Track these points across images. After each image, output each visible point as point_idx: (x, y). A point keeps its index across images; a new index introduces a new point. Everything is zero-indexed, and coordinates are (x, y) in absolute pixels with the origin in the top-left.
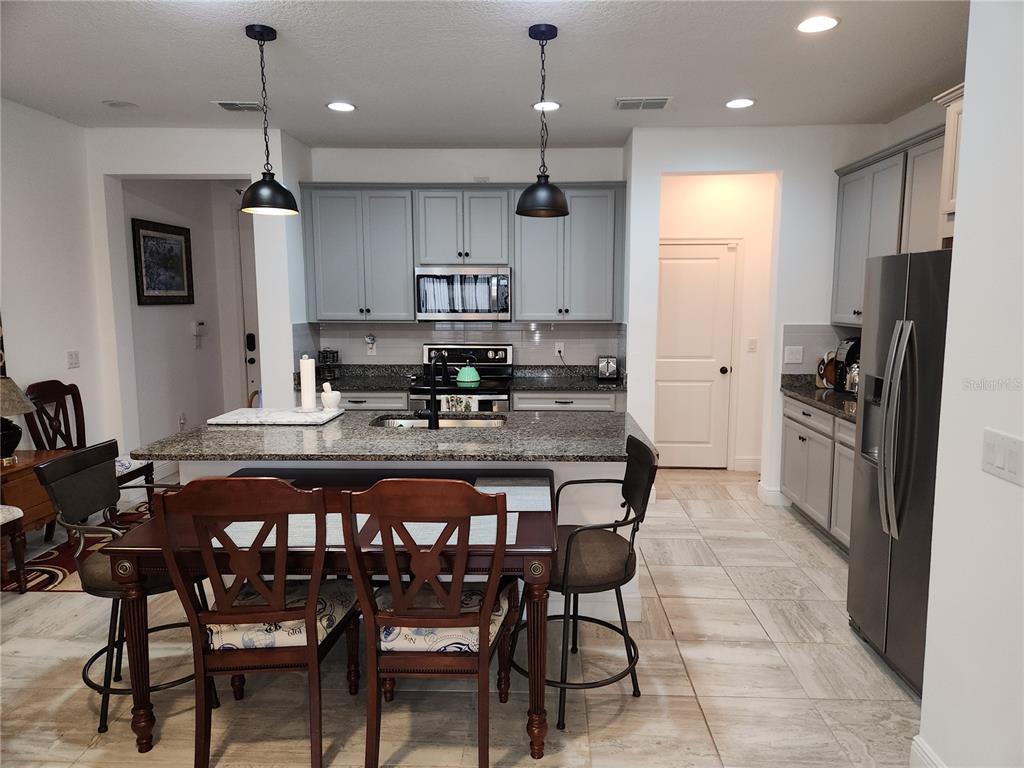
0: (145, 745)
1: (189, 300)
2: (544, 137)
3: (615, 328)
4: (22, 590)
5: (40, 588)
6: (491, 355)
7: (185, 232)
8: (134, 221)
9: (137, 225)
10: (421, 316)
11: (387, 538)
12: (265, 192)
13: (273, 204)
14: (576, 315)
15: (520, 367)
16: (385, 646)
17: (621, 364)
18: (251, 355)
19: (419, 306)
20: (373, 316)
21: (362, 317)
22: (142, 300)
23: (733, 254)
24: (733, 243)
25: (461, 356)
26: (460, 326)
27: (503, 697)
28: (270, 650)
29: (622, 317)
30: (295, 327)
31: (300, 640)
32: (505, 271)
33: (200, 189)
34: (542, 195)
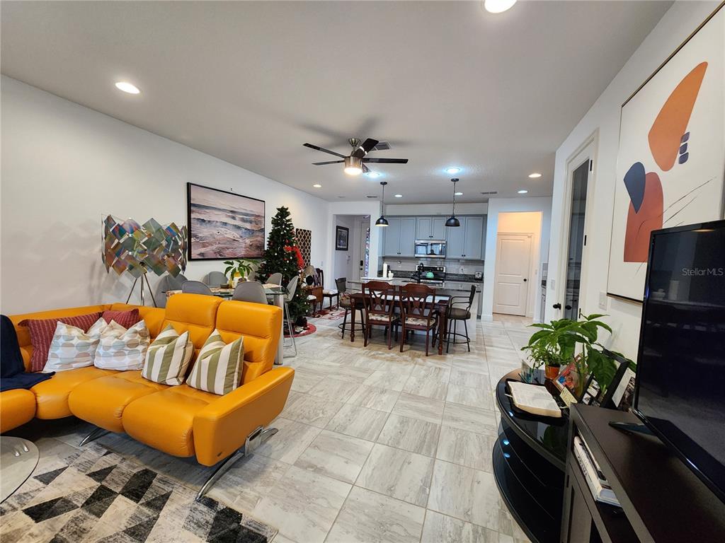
0: (352, 341)
1: (347, 249)
2: (455, 201)
3: (481, 262)
4: (314, 317)
5: (318, 317)
6: (438, 269)
7: (347, 229)
8: (337, 227)
9: (338, 227)
10: (416, 255)
11: (409, 299)
12: (381, 221)
13: (383, 223)
14: (467, 257)
15: (448, 274)
16: (406, 322)
17: (483, 275)
18: (361, 267)
19: (416, 253)
20: (401, 255)
21: (398, 255)
22: (337, 249)
23: (530, 239)
24: (529, 235)
25: (428, 269)
26: (430, 259)
27: (433, 347)
28: (381, 321)
29: (484, 258)
30: (379, 257)
31: (388, 320)
32: (445, 242)
33: (352, 218)
34: (453, 221)
